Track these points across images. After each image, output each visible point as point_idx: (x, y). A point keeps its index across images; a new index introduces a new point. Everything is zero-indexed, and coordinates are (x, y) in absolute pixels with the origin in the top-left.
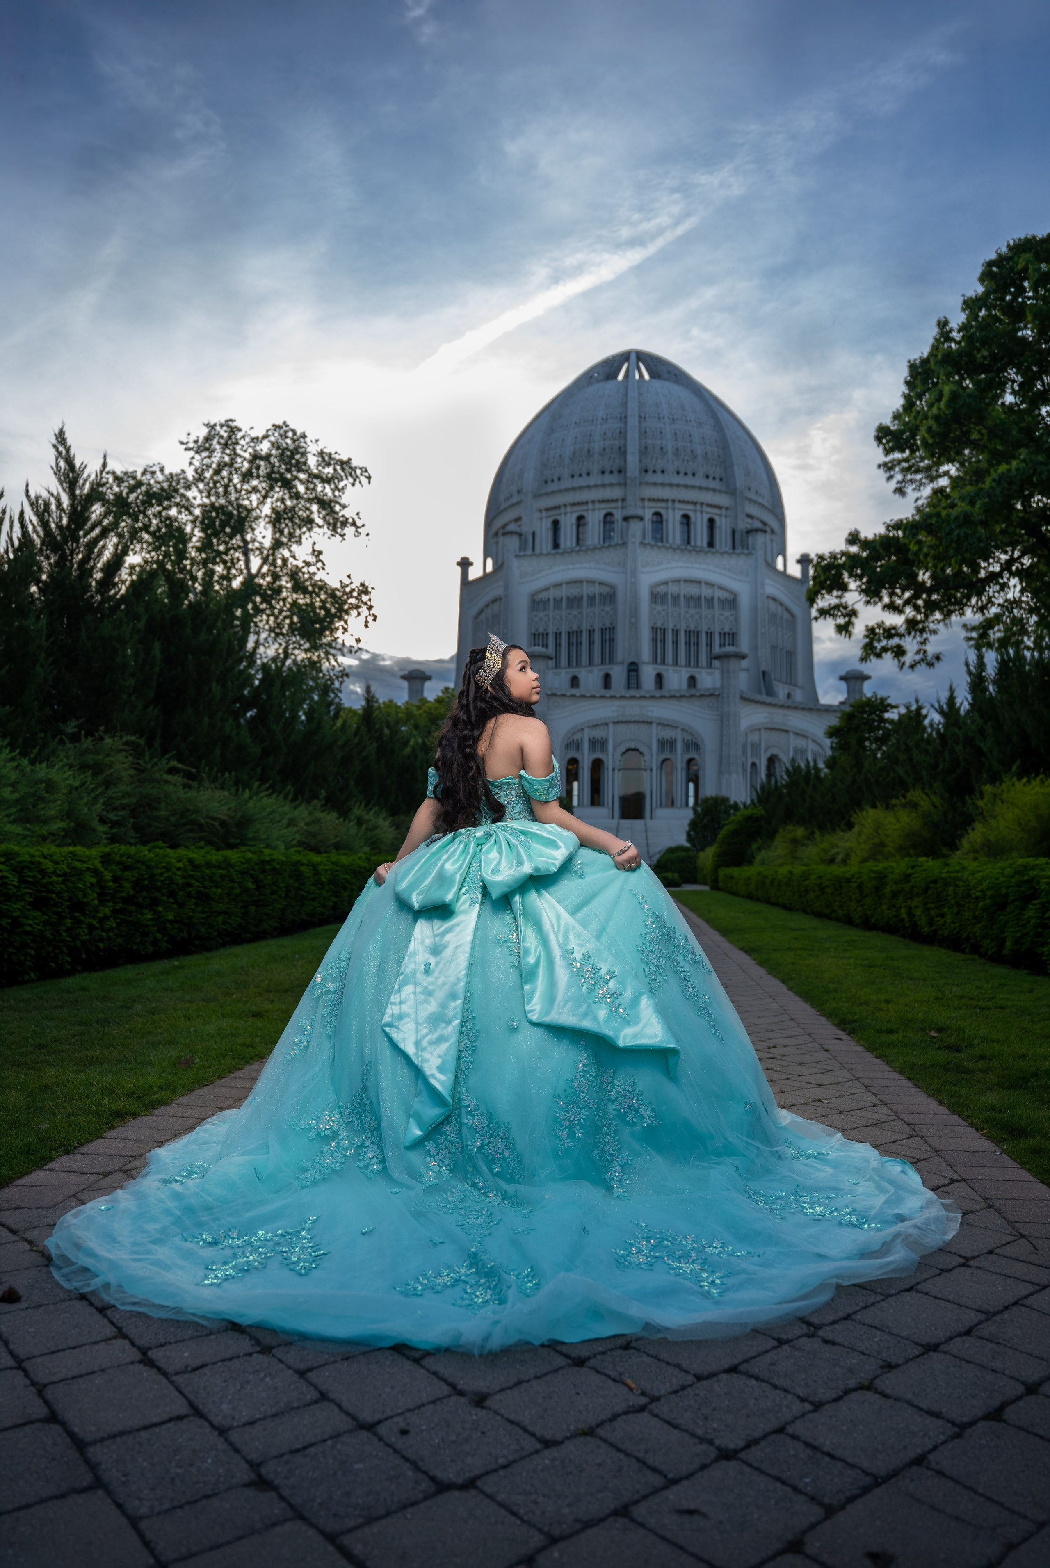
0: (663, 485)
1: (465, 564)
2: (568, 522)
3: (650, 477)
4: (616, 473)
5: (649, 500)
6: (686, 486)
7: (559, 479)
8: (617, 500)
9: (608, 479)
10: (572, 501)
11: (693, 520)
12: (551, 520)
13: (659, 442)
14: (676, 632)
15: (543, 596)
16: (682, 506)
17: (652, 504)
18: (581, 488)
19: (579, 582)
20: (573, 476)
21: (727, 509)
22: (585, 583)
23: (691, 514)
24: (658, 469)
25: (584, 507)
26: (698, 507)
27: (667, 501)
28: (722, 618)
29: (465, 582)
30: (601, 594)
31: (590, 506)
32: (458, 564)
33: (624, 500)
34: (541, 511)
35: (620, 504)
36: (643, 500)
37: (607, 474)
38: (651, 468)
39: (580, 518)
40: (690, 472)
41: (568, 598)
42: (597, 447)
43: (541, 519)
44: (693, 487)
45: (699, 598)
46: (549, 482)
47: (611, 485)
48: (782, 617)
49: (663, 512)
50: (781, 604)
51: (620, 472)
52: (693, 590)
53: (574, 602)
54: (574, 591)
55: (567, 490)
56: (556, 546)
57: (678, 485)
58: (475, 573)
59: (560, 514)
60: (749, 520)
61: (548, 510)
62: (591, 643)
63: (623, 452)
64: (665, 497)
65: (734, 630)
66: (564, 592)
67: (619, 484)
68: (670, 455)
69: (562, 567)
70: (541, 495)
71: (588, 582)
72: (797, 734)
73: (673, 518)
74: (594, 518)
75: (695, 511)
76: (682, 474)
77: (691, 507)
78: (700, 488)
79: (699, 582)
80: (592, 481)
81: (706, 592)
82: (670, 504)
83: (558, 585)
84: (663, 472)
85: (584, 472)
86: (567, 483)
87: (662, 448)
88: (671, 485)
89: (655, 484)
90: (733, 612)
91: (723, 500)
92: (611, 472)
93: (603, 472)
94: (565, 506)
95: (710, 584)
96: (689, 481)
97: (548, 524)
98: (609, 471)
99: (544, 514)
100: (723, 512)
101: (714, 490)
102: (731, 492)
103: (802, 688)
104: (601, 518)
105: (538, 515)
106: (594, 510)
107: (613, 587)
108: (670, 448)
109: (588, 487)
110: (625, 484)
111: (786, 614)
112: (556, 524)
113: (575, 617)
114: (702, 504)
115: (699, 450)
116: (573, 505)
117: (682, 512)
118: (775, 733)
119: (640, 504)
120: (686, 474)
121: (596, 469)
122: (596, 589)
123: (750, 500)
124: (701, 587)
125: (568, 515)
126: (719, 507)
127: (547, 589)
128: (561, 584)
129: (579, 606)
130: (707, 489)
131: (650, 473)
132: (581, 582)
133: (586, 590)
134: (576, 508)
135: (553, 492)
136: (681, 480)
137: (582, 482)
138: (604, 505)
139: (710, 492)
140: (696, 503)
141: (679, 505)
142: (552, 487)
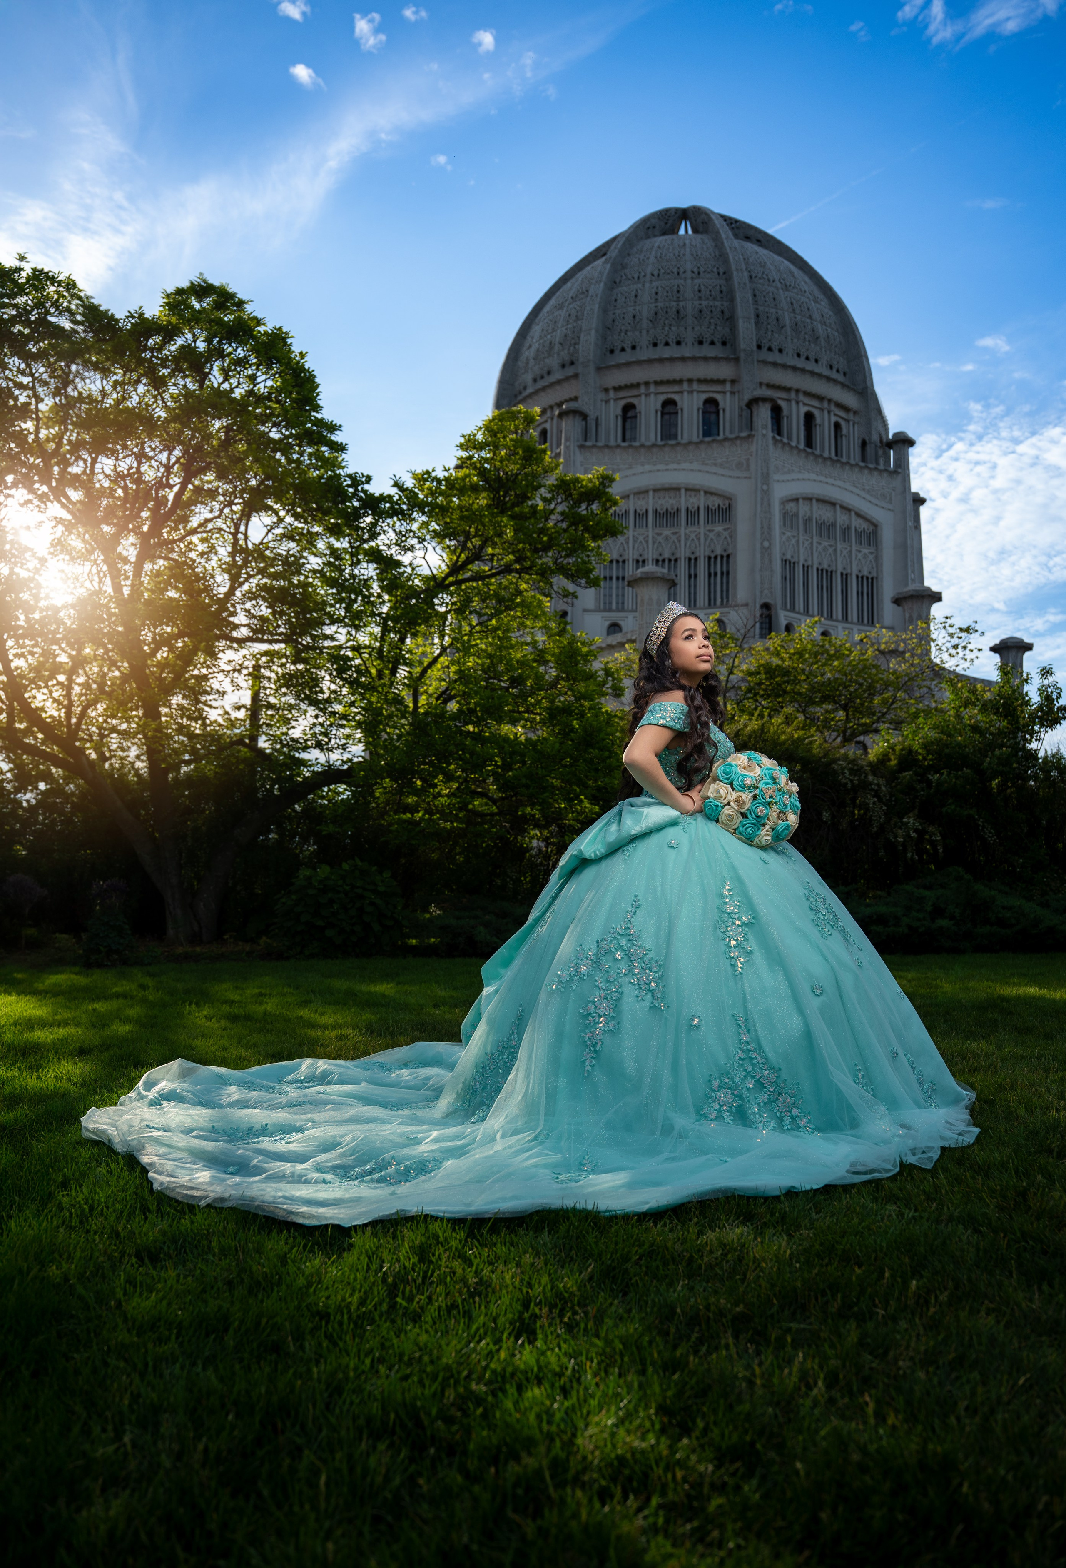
0: (780, 367)
2: (649, 406)
3: (764, 355)
4: (719, 345)
5: (767, 385)
7: (634, 348)
8: (722, 382)
9: (708, 351)
10: (658, 378)
11: (818, 420)
12: (620, 404)
13: (774, 310)
14: (806, 569)
16: (805, 400)
17: (770, 392)
18: (667, 360)
19: (675, 489)
20: (655, 345)
21: (855, 413)
22: (683, 491)
23: (817, 413)
25: (675, 388)
26: (826, 404)
27: (787, 390)
28: (860, 556)
30: (708, 509)
31: (684, 386)
33: (733, 382)
34: (606, 390)
35: (728, 387)
36: (759, 384)
37: (706, 345)
38: (765, 344)
39: (669, 404)
40: (811, 355)
41: (656, 512)
42: (690, 307)
43: (607, 402)
44: (814, 374)
45: (834, 525)
46: (617, 352)
47: (716, 359)
49: (782, 404)
51: (724, 343)
52: (824, 514)
53: (667, 517)
54: (667, 502)
55: (646, 363)
56: (630, 436)
57: (800, 371)
59: (640, 396)
61: (617, 389)
62: (692, 577)
63: (729, 319)
64: (789, 385)
65: (875, 575)
66: (650, 503)
67: (727, 359)
68: (787, 330)
69: (647, 467)
70: (609, 367)
71: (687, 490)
73: (795, 414)
74: (690, 405)
75: (822, 410)
76: (803, 358)
77: (816, 403)
78: (821, 377)
79: (833, 504)
80: (687, 351)
81: (842, 519)
82: (793, 395)
83: (641, 493)
84: (780, 351)
85: (672, 339)
86: (645, 353)
87: (777, 320)
88: (790, 369)
89: (771, 365)
90: (872, 549)
91: (850, 400)
92: (712, 343)
93: (700, 342)
94: (647, 384)
95: (846, 509)
96: (813, 367)
97: (615, 409)
98: (709, 340)
99: (611, 394)
100: (851, 416)
101: (839, 384)
104: (700, 405)
105: (602, 396)
106: (691, 392)
107: (726, 499)
108: (787, 318)
109: (683, 359)
110: (737, 360)
113: (667, 539)
114: (830, 401)
115: (820, 329)
116: (658, 383)
117: (805, 408)
119: (754, 389)
120: (807, 358)
121: (689, 337)
122: (701, 501)
124: (835, 512)
125: (652, 396)
126: (845, 410)
128: (647, 492)
129: (673, 524)
130: (831, 381)
131: (765, 349)
132: (678, 489)
133: (684, 502)
134: (662, 389)
135: (628, 364)
136: (800, 363)
137: (667, 352)
138: (704, 387)
139: (839, 387)
140: (821, 398)
141: (801, 397)
142: (622, 358)
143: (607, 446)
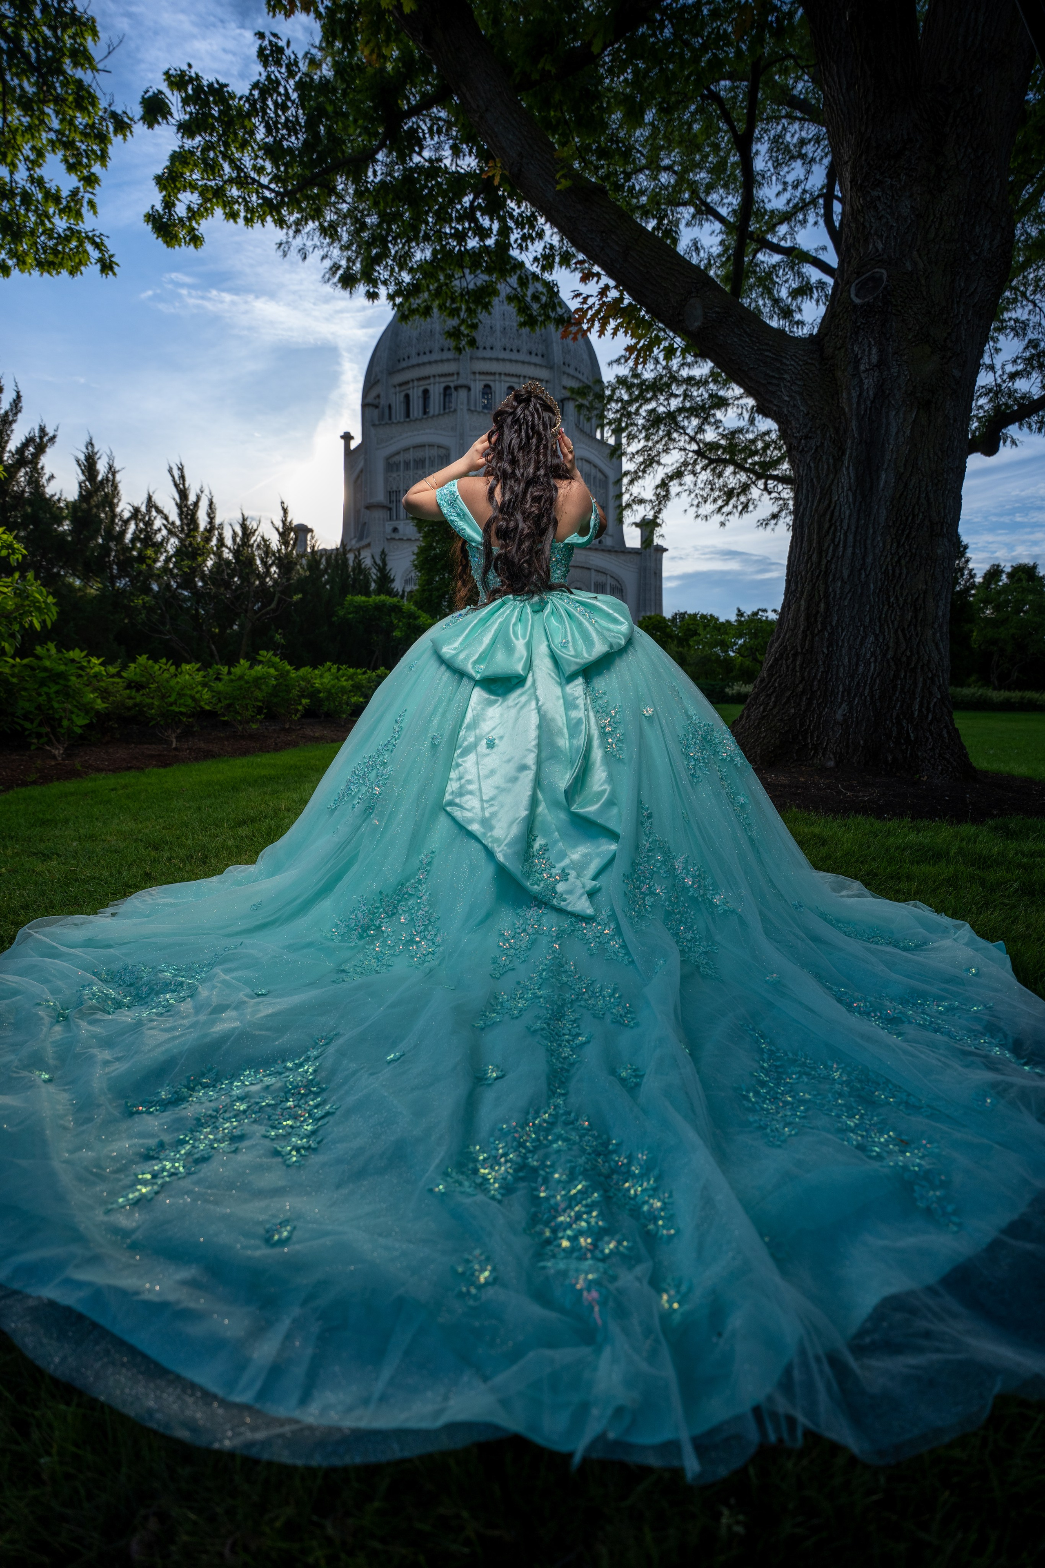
0: (491, 359)
1: (347, 437)
2: (416, 394)
3: (481, 353)
4: (452, 350)
5: (480, 373)
6: (511, 361)
7: (408, 358)
8: (453, 374)
9: (446, 355)
10: (418, 377)
12: (403, 394)
13: (489, 321)
15: (396, 459)
16: (508, 379)
17: (483, 377)
18: (424, 364)
19: (422, 446)
20: (418, 355)
22: (426, 447)
24: (488, 345)
25: (428, 382)
27: (495, 374)
29: (348, 452)
30: (439, 456)
31: (432, 380)
32: (342, 437)
33: (458, 374)
34: (394, 387)
35: (455, 377)
36: (474, 373)
37: (445, 351)
38: (481, 345)
39: (426, 392)
40: (515, 349)
41: (415, 460)
42: (437, 327)
43: (399, 394)
44: (516, 361)
46: (401, 361)
47: (448, 360)
48: (595, 478)
49: (492, 384)
50: (595, 466)
51: (455, 349)
53: (419, 463)
54: (419, 454)
55: (413, 366)
56: (408, 415)
57: (504, 360)
58: (354, 445)
59: (409, 389)
60: (563, 391)
61: (400, 385)
64: (492, 371)
66: (410, 456)
67: (454, 360)
68: (498, 333)
69: (409, 434)
70: (394, 372)
71: (429, 446)
72: (597, 571)
73: (499, 389)
74: (436, 391)
76: (507, 350)
77: (515, 380)
78: (523, 362)
80: (434, 357)
82: (497, 377)
83: (407, 449)
84: (492, 348)
85: (427, 350)
86: (414, 361)
87: (491, 327)
88: (497, 360)
89: (484, 359)
91: (544, 374)
92: (449, 349)
93: (442, 350)
94: (413, 381)
96: (514, 356)
97: (401, 397)
98: (447, 348)
99: (398, 389)
101: (535, 365)
102: (550, 367)
103: (612, 536)
104: (442, 390)
105: (393, 390)
106: (435, 384)
107: (447, 449)
108: (497, 325)
109: (430, 363)
110: (459, 359)
111: (599, 475)
112: (407, 396)
114: (524, 376)
116: (419, 379)
117: (508, 385)
118: (578, 570)
119: (472, 377)
120: (511, 350)
121: (436, 347)
122: (434, 452)
123: (568, 375)
125: (416, 389)
126: (541, 380)
127: (398, 453)
128: (409, 449)
129: (423, 467)
130: (529, 363)
131: (481, 349)
133: (427, 453)
134: (422, 383)
135: (408, 368)
136: (507, 355)
137: (425, 359)
138: (443, 379)
139: (533, 367)
140: (518, 376)
141: (503, 377)
142: (404, 364)
143: (399, 422)
